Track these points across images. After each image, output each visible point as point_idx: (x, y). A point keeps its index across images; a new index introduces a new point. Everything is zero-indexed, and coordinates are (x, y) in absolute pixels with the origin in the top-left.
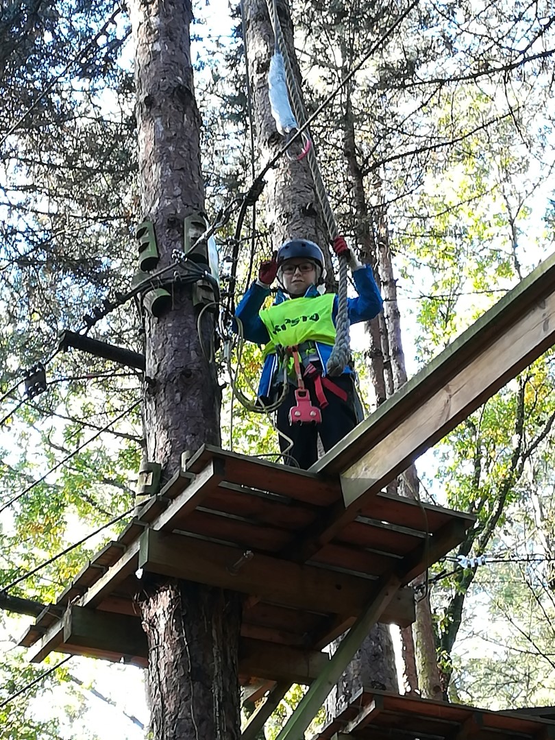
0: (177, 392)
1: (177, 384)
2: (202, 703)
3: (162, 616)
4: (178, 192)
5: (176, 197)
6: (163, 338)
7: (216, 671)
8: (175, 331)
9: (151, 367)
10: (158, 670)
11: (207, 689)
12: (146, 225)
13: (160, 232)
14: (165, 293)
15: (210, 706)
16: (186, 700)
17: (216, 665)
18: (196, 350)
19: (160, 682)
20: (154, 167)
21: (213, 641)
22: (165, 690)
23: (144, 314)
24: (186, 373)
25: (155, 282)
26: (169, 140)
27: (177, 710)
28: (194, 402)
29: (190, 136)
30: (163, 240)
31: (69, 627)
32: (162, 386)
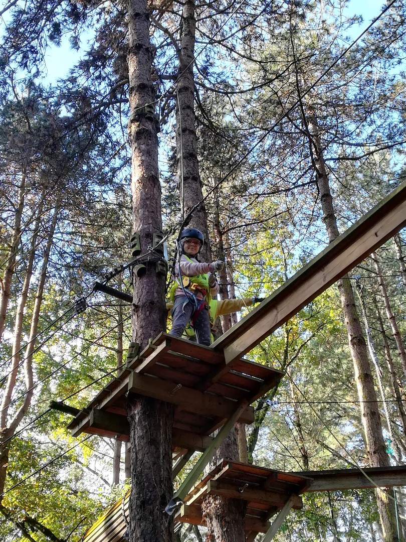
0: (148, 311)
1: (147, 307)
2: (155, 455)
3: (137, 414)
4: (151, 222)
5: (149, 224)
6: (141, 287)
7: (162, 441)
8: (147, 283)
9: (135, 299)
10: (134, 439)
11: (158, 449)
12: (135, 236)
13: (142, 239)
14: (143, 266)
15: (159, 457)
16: (147, 454)
17: (162, 438)
18: (157, 292)
19: (135, 445)
20: (140, 211)
21: (161, 427)
22: (138, 449)
23: (133, 276)
24: (152, 303)
25: (139, 261)
26: (147, 199)
27: (143, 458)
28: (155, 316)
29: (156, 198)
30: (143, 243)
31: (92, 419)
32: (141, 308)
